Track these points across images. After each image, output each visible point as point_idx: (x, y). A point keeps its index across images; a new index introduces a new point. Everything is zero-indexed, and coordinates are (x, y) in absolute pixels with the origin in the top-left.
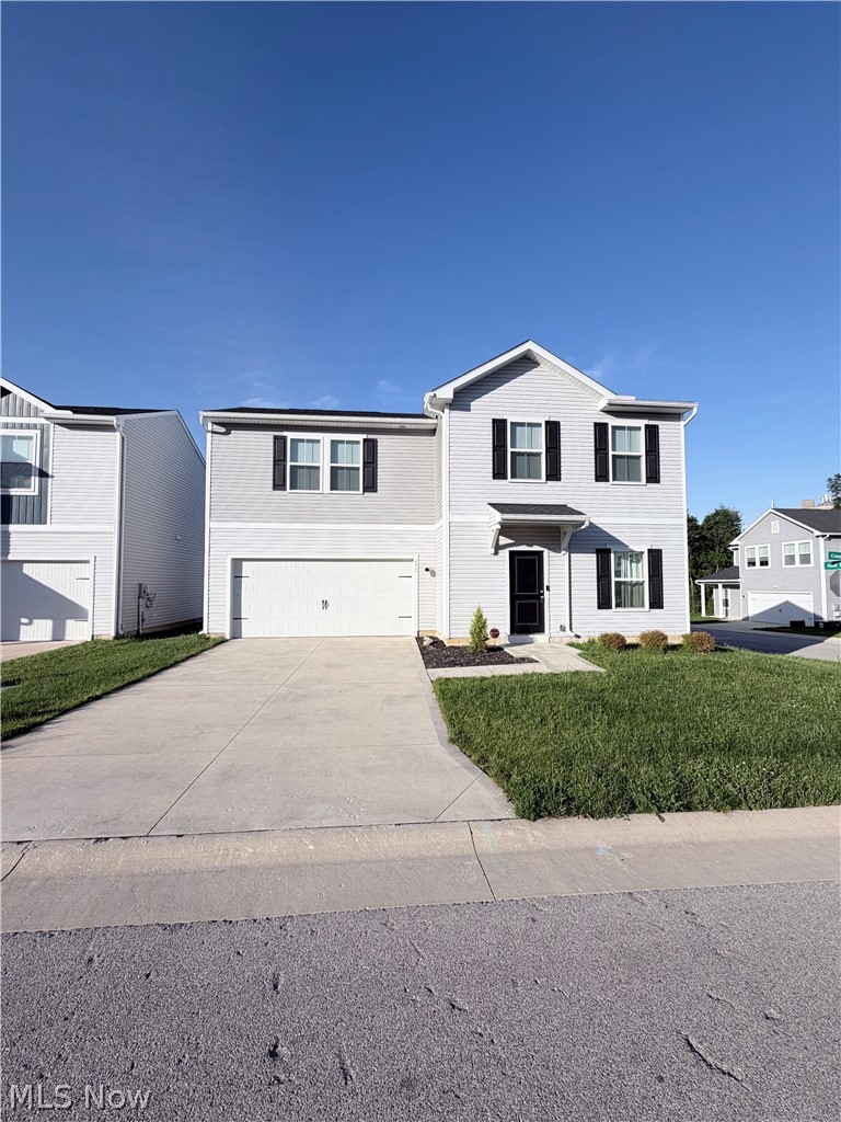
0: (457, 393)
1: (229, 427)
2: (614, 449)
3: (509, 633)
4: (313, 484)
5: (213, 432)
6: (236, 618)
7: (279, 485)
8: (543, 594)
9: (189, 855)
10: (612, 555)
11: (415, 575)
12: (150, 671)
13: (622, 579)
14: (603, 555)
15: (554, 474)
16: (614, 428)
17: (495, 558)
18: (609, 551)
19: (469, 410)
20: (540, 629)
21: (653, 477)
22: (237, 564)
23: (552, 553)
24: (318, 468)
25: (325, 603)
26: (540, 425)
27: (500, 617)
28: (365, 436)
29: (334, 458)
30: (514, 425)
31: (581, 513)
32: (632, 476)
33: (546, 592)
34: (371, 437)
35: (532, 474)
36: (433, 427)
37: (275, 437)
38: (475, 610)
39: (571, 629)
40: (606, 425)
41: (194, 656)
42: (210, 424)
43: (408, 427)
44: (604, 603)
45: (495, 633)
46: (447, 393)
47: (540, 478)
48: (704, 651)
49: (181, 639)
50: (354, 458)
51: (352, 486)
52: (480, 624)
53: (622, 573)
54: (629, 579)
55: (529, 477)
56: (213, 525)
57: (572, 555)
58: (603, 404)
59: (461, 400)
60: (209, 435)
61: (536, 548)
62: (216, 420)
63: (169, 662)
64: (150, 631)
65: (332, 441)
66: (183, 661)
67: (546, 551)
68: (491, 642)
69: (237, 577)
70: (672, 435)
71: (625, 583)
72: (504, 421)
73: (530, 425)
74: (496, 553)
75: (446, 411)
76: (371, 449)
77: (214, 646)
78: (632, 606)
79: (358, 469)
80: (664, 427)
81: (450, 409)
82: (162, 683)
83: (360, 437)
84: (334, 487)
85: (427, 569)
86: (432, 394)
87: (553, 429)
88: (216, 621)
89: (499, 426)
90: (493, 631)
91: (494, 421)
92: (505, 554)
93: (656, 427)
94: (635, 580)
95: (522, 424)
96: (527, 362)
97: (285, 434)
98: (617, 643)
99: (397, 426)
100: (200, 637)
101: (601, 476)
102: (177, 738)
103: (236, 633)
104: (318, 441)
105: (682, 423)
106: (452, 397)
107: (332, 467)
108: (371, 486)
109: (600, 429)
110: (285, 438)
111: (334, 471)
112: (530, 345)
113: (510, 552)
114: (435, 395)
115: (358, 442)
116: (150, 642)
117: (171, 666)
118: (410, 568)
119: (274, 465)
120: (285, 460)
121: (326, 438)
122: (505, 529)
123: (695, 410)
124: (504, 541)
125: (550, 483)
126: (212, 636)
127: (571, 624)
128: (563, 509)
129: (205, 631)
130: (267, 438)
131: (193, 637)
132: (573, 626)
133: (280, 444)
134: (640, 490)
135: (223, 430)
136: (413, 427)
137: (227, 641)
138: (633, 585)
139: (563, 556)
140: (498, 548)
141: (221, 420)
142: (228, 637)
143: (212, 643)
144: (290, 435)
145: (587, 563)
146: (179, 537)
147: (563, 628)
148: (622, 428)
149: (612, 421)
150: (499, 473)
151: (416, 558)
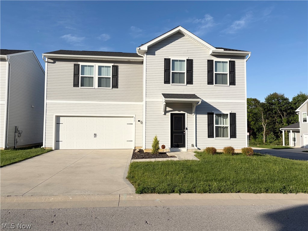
0: (149, 48)
1: (55, 60)
2: (216, 71)
3: (170, 147)
4: (91, 84)
5: (48, 62)
6: (57, 141)
7: (76, 85)
8: (185, 131)
9: (35, 199)
10: (214, 115)
11: (134, 123)
12: (20, 159)
13: (219, 125)
14: (210, 115)
15: (190, 81)
16: (216, 62)
17: (165, 116)
18: (213, 114)
19: (155, 55)
20: (184, 146)
21: (233, 82)
22: (58, 118)
23: (189, 114)
24: (93, 77)
25: (95, 135)
26: (184, 61)
27: (166, 140)
28: (113, 64)
29: (100, 73)
30: (173, 61)
31: (198, 98)
32: (224, 82)
33: (186, 130)
34: (115, 64)
35: (181, 81)
36: (142, 61)
37: (75, 65)
38: (154, 137)
39: (196, 146)
40: (212, 61)
41: (38, 155)
42: (47, 59)
43: (132, 60)
44: (210, 135)
45: (164, 147)
46: (145, 48)
47: (184, 83)
48: (249, 155)
49: (33, 150)
50: (108, 74)
51: (107, 86)
52: (156, 143)
53: (219, 123)
54: (222, 125)
55: (180, 83)
56: (48, 101)
57: (197, 115)
58: (211, 52)
59: (151, 51)
60: (46, 63)
61: (182, 112)
62: (50, 57)
63: (28, 157)
64: (20, 147)
65: (99, 66)
66: (34, 157)
67: (186, 114)
68: (161, 150)
69: (58, 123)
70: (241, 65)
71: (220, 127)
72: (169, 59)
73: (180, 61)
74: (165, 114)
75: (145, 55)
76: (115, 70)
77: (47, 152)
78: (223, 137)
79: (110, 78)
80: (238, 62)
81: (147, 54)
82: (26, 163)
83: (111, 65)
84: (99, 85)
85: (139, 121)
86: (138, 48)
87: (190, 63)
88: (48, 142)
89: (167, 61)
90: (162, 146)
91: (165, 59)
92: (169, 115)
93: (234, 62)
94: (225, 126)
95: (177, 61)
96: (179, 35)
97: (79, 63)
98: (213, 151)
99: (127, 60)
100: (42, 149)
101: (210, 82)
102: (31, 177)
103: (57, 148)
104: (93, 66)
105: (245, 60)
106: (147, 50)
107: (98, 77)
108: (115, 85)
109: (210, 62)
110: (79, 65)
111: (100, 79)
112: (180, 28)
113: (171, 113)
114: (140, 49)
115: (110, 67)
116: (20, 151)
117: (29, 158)
118: (132, 120)
119: (74, 76)
120: (79, 74)
121: (96, 65)
122: (168, 104)
123: (250, 55)
124: (168, 109)
125: (188, 85)
126: (47, 148)
127: (196, 144)
128: (194, 96)
129: (44, 146)
130: (71, 65)
131: (39, 149)
132: (197, 145)
133: (76, 67)
134: (226, 88)
135: (52, 61)
136: (133, 60)
137: (53, 150)
138: (224, 128)
139: (193, 116)
140: (166, 112)
141: (51, 57)
142: (53, 149)
143: (46, 151)
144: (81, 64)
145: (203, 119)
146: (33, 106)
147: (193, 146)
148: (220, 62)
149: (215, 59)
150: (167, 81)
151: (134, 116)
